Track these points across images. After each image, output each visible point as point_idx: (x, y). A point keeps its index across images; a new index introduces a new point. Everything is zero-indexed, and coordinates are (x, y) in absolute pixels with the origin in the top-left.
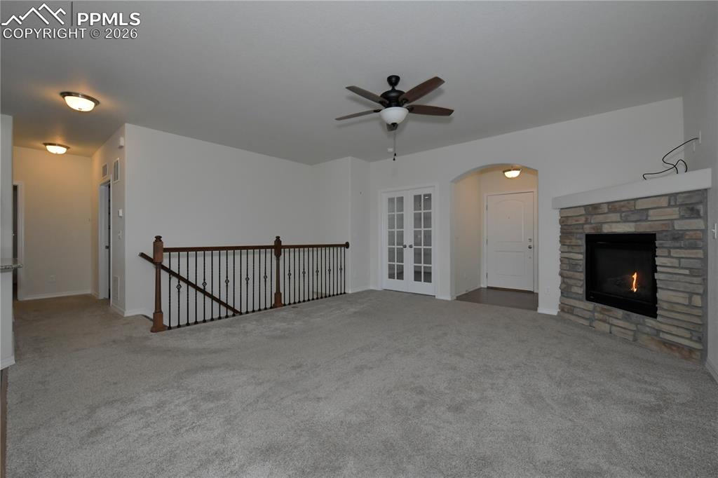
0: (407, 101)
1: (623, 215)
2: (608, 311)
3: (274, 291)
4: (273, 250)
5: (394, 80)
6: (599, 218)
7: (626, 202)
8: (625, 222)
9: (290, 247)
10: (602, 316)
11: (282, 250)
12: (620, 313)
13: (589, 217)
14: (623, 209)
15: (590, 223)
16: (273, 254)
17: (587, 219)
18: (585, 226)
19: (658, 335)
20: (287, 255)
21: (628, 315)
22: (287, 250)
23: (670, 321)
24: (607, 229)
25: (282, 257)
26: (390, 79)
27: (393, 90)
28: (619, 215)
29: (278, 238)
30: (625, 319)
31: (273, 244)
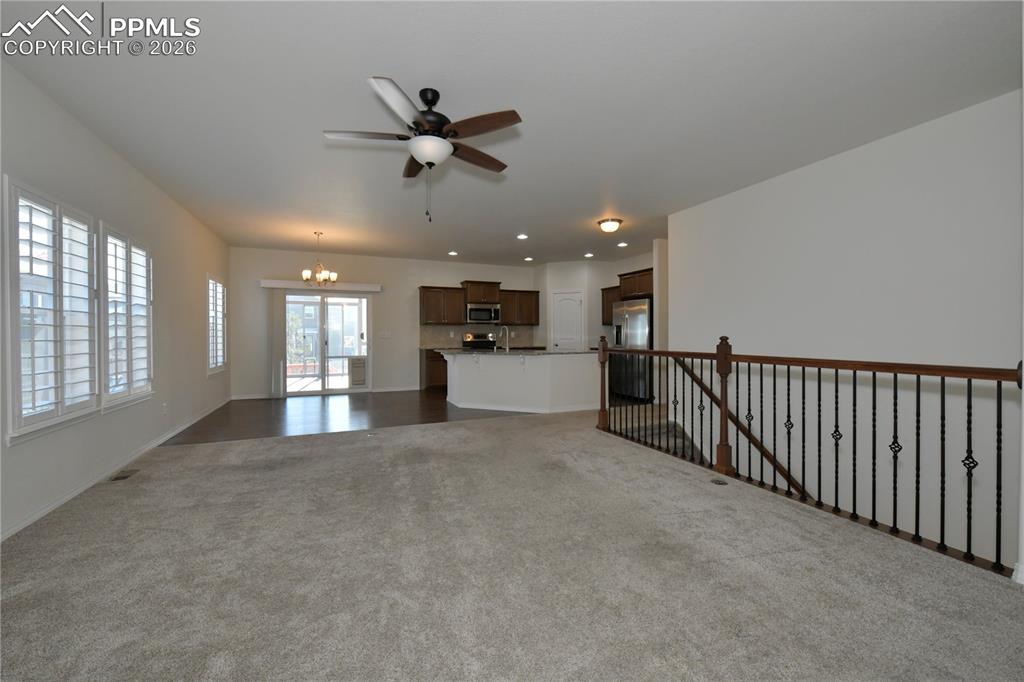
0: (455, 135)
3: (717, 440)
4: (715, 362)
5: (430, 97)
9: (750, 359)
11: (734, 364)
16: (714, 372)
20: (743, 378)
22: (743, 365)
25: (732, 377)
26: (423, 93)
27: (430, 112)
29: (724, 340)
31: (714, 351)
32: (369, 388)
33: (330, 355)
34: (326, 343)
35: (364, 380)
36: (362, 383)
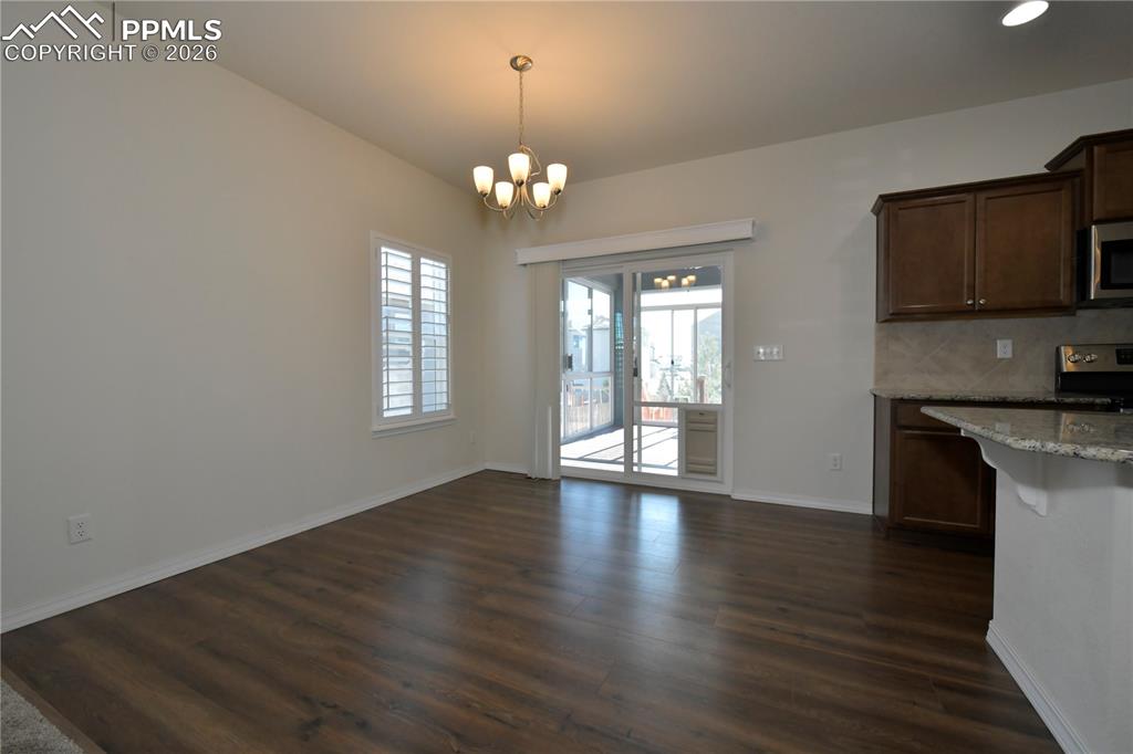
32: (725, 485)
35: (715, 464)
36: (711, 471)
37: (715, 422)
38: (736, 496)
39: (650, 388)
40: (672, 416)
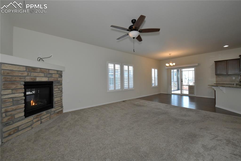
1: (45, 74)
2: (40, 115)
5: (134, 21)
6: (36, 74)
7: (46, 70)
8: (45, 77)
10: (38, 119)
12: (44, 112)
13: (29, 73)
14: (45, 72)
15: (30, 76)
17: (28, 74)
18: (27, 77)
19: (55, 113)
21: (48, 111)
23: (58, 106)
24: (38, 79)
26: (132, 21)
28: (43, 74)
30: (47, 113)
32: (195, 95)
33: (183, 85)
34: (182, 81)
35: (194, 93)
36: (193, 93)
37: (194, 87)
38: (197, 96)
39: (184, 83)
40: (187, 87)
